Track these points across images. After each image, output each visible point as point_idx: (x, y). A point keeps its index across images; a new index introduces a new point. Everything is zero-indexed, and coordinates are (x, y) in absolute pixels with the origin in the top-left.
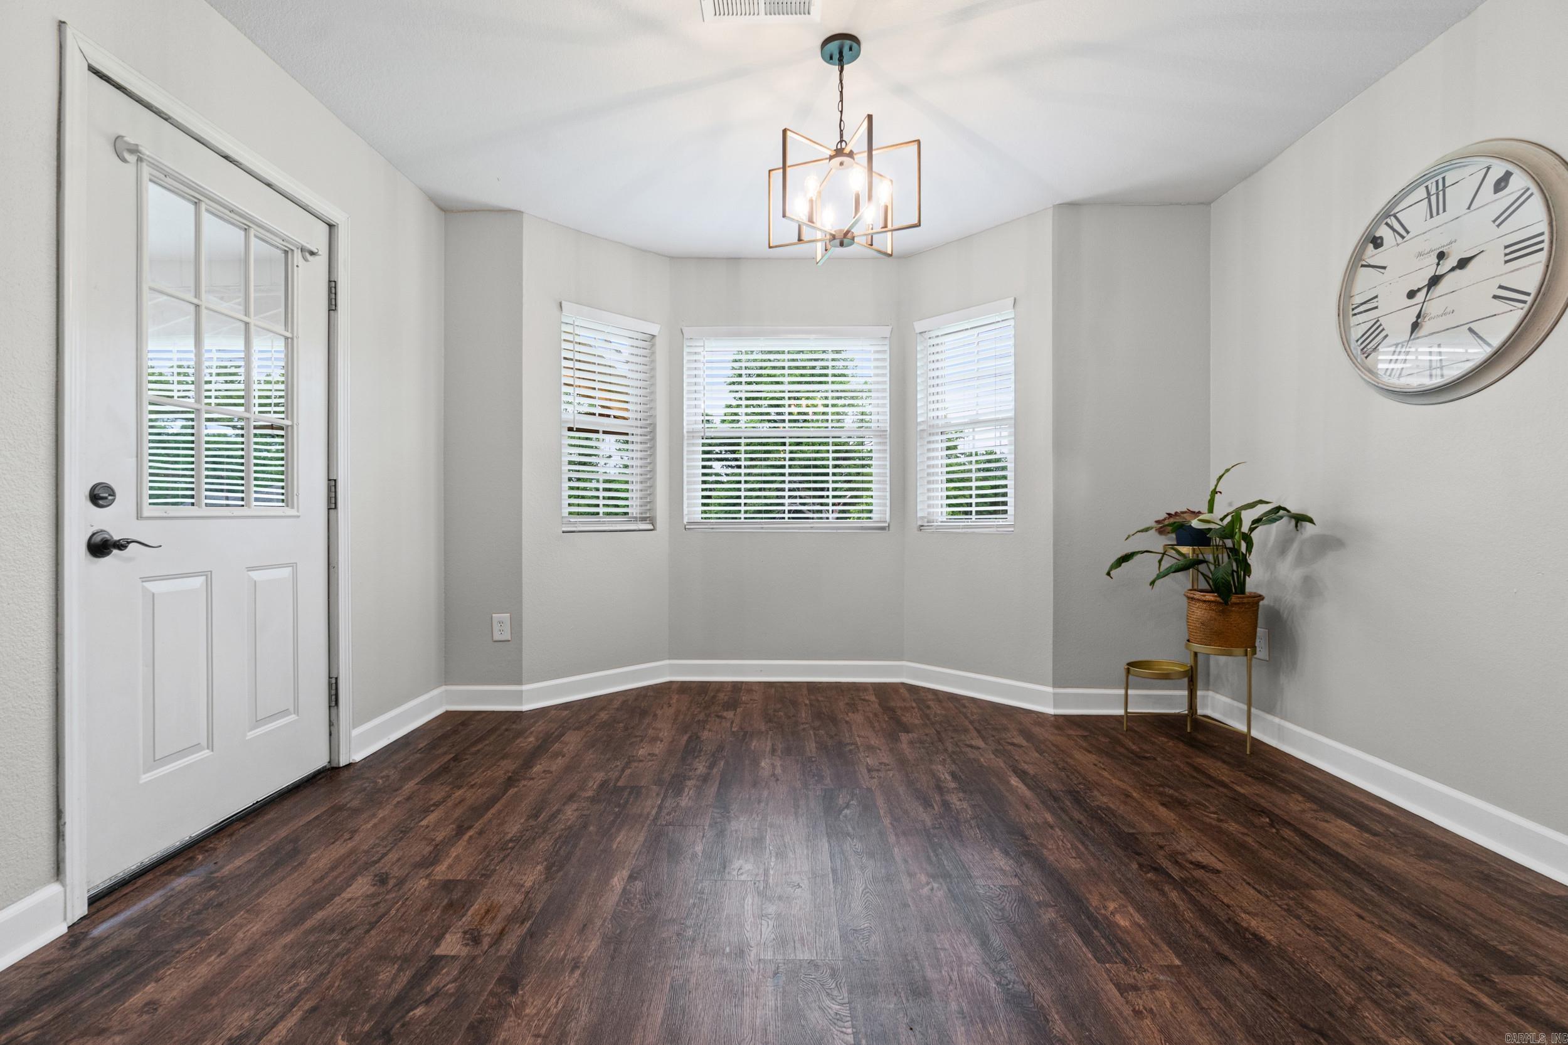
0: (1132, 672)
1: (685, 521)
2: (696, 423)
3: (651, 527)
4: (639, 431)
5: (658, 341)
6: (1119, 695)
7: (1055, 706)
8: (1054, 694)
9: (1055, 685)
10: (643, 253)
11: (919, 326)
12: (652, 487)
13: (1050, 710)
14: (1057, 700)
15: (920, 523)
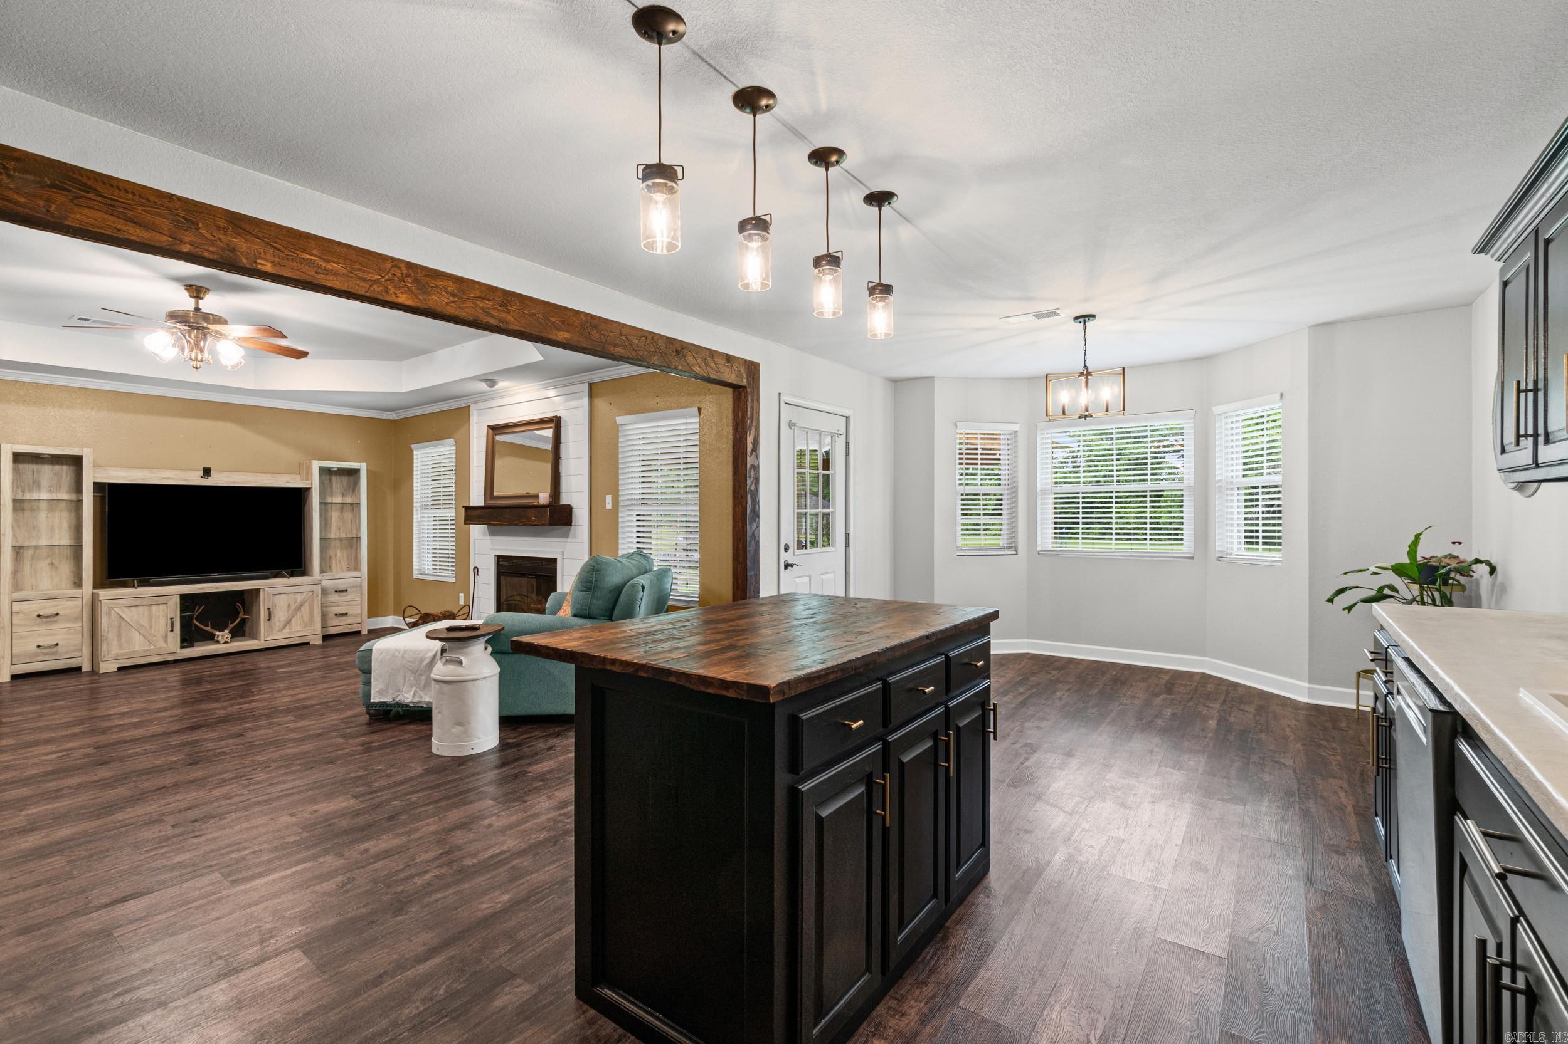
0: (1361, 675)
1: (1039, 548)
2: (1047, 484)
3: (1015, 553)
4: (1007, 492)
5: (1019, 434)
6: (1370, 696)
7: (1310, 696)
8: (1309, 688)
9: (1311, 681)
10: (1010, 381)
11: (1216, 410)
12: (1016, 527)
13: (1305, 699)
14: (1311, 694)
15: (1219, 555)
